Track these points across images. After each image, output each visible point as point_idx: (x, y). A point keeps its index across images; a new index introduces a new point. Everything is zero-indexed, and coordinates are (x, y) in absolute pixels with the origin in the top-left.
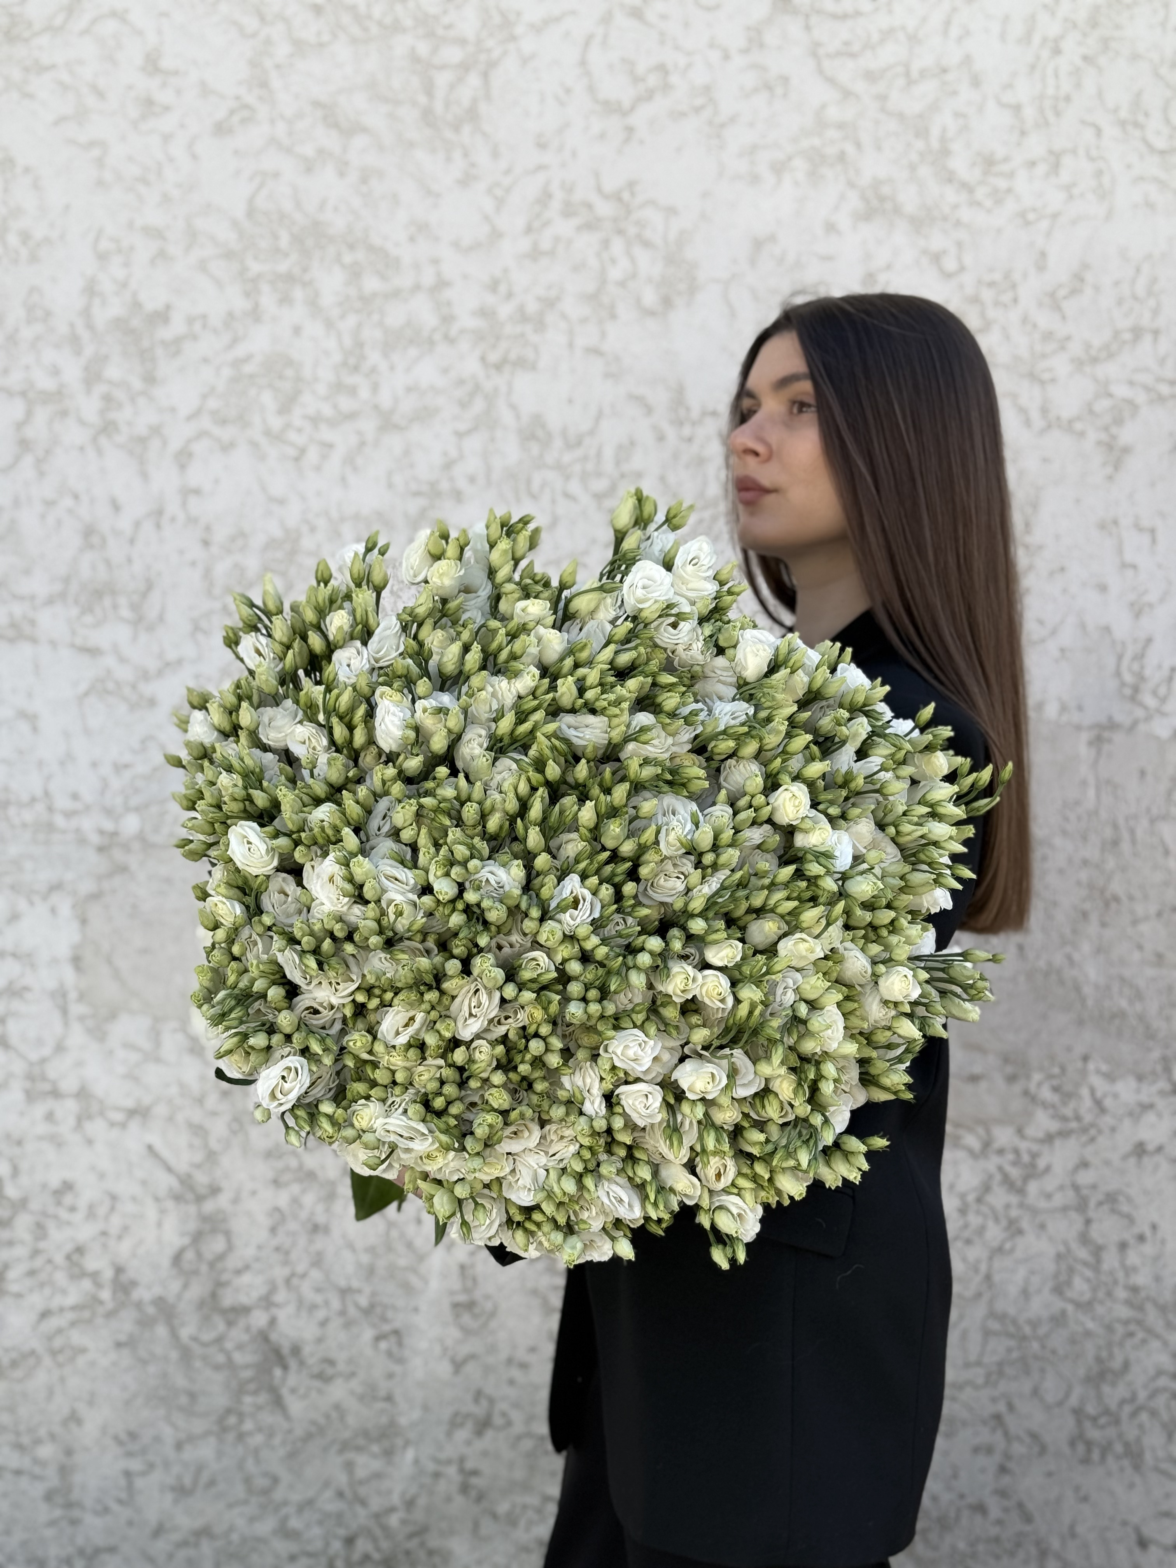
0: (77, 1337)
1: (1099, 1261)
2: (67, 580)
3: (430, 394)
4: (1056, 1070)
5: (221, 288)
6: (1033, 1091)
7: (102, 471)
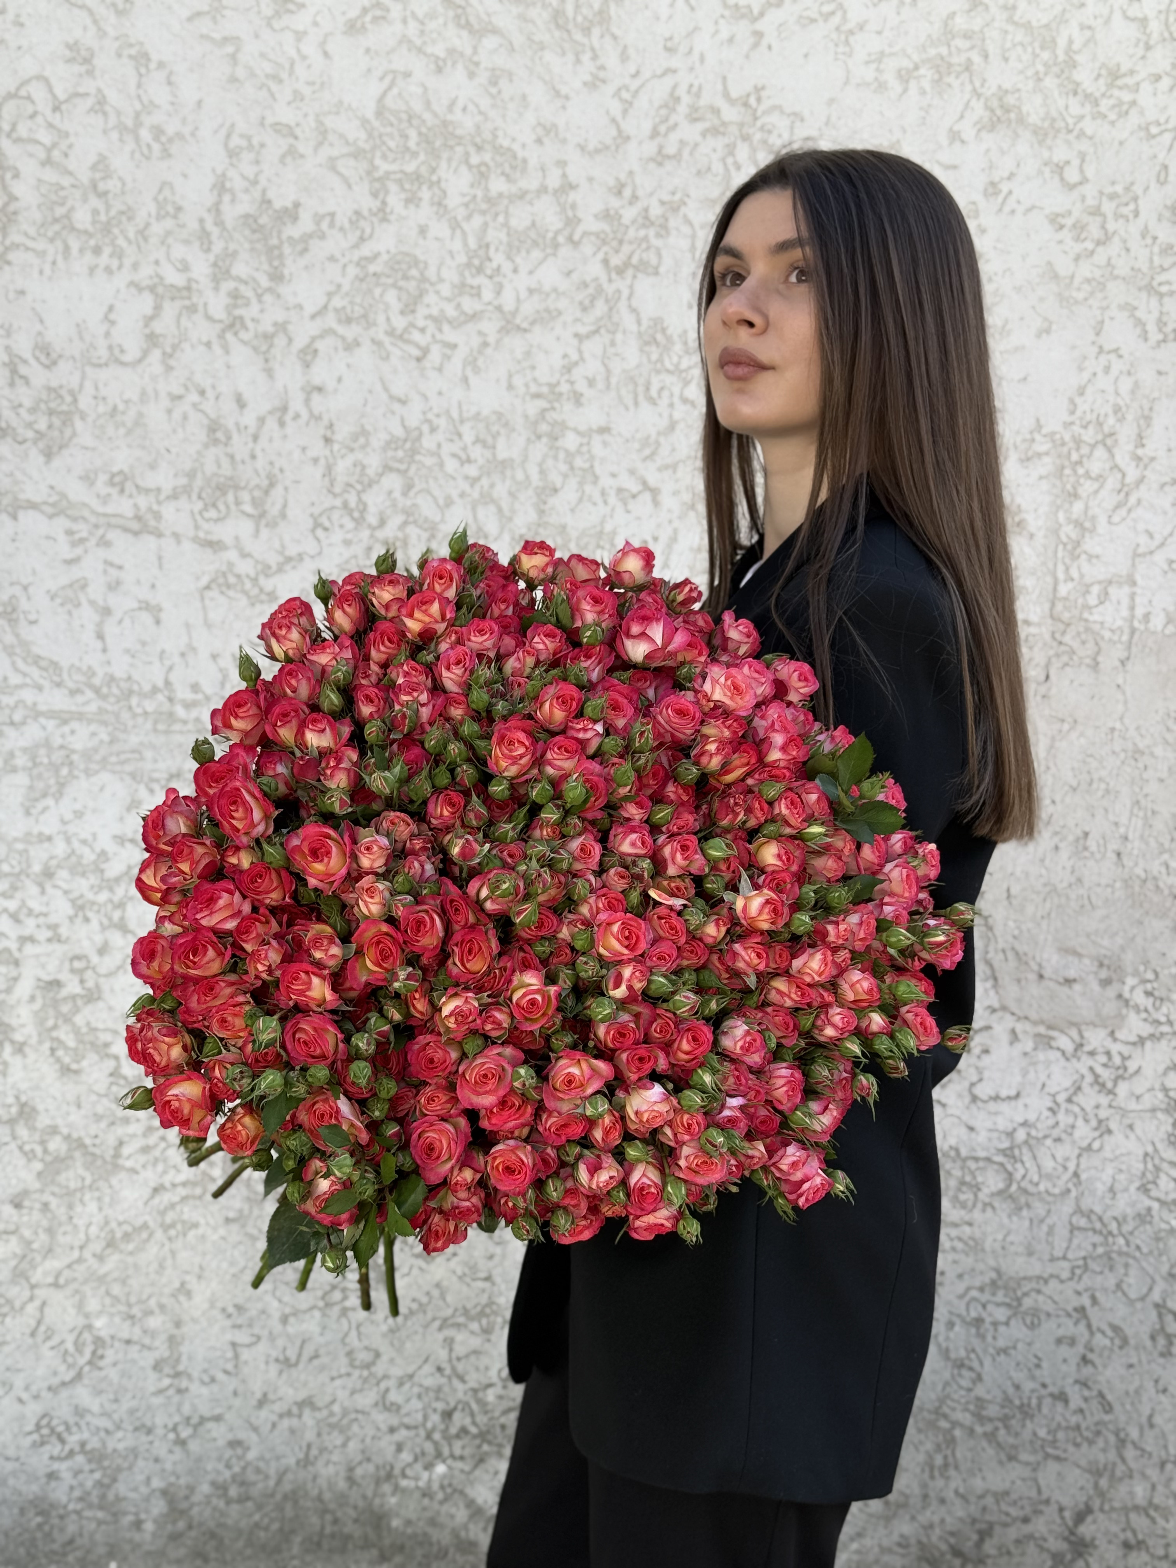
0: (189, 1213)
2: (191, 475)
3: (553, 296)
4: (1150, 976)
5: (349, 187)
6: (1127, 995)
7: (228, 366)
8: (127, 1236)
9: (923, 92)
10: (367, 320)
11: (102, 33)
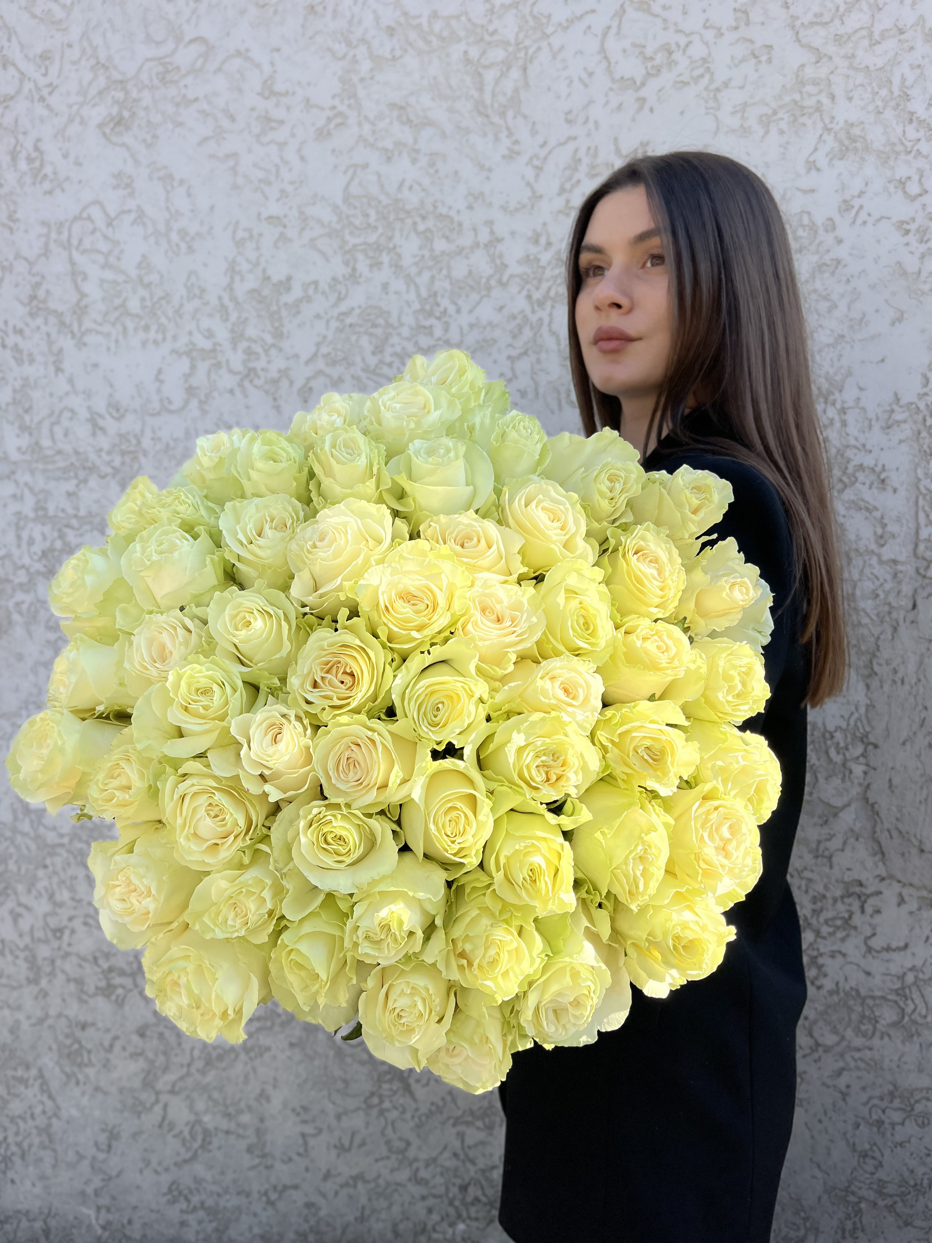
0: (263, 1040)
5: (327, 260)
7: (247, 407)
8: (220, 1058)
9: (782, 132)
10: (347, 362)
11: (138, 163)
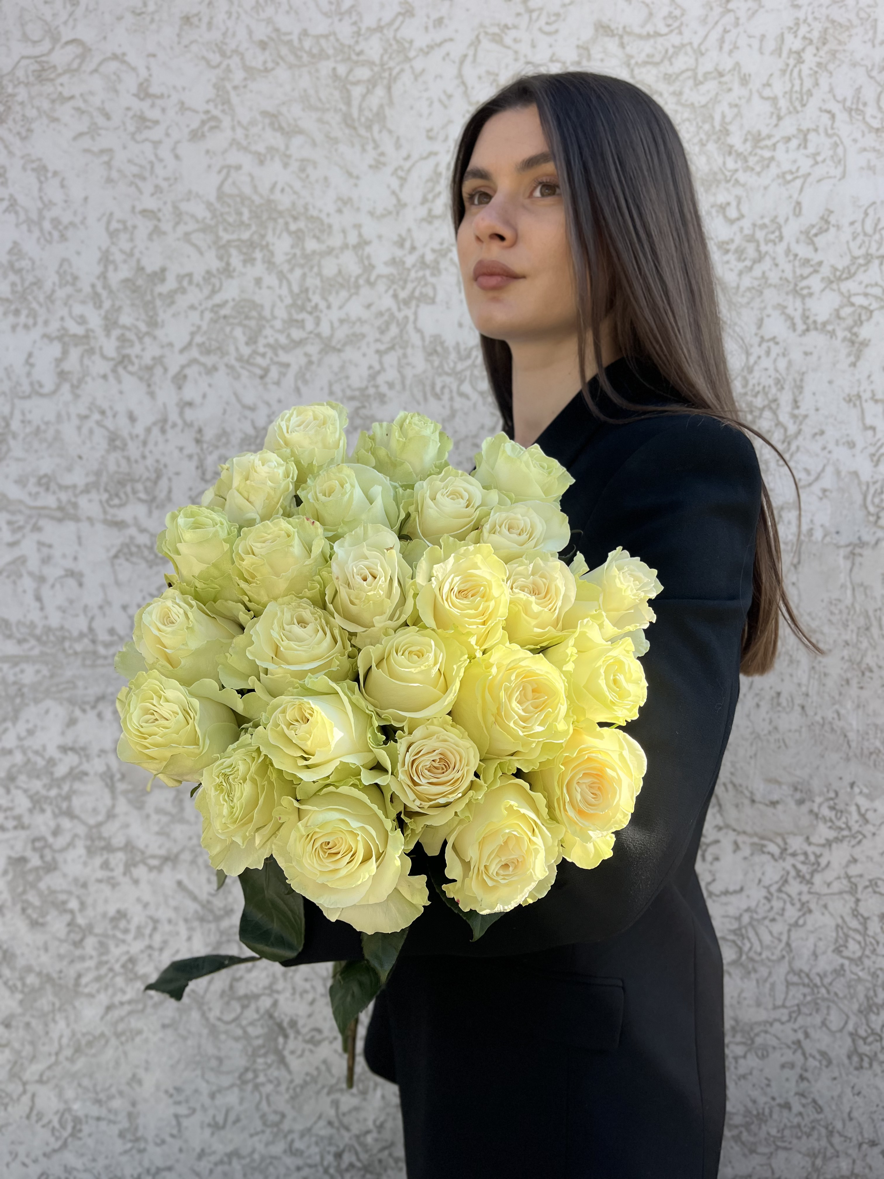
0: (135, 1023)
1: (866, 929)
2: (98, 474)
3: (358, 324)
4: (832, 795)
5: (201, 253)
6: (816, 809)
7: (121, 392)
8: (90, 1044)
10: (222, 351)
11: (11, 153)
